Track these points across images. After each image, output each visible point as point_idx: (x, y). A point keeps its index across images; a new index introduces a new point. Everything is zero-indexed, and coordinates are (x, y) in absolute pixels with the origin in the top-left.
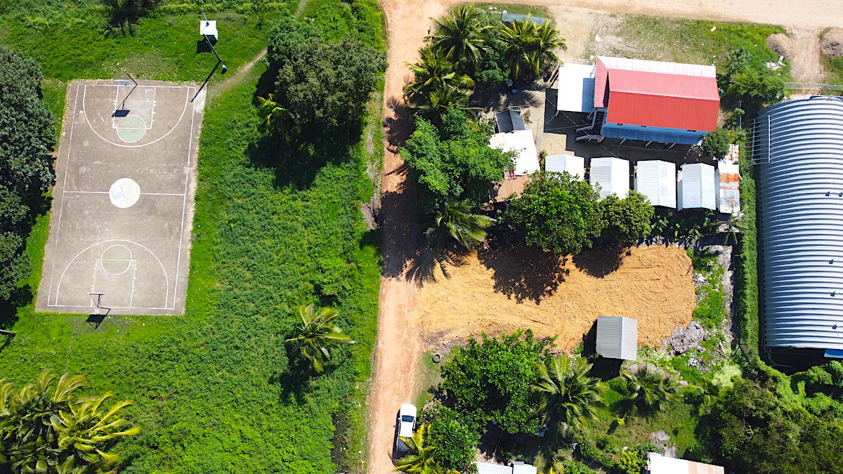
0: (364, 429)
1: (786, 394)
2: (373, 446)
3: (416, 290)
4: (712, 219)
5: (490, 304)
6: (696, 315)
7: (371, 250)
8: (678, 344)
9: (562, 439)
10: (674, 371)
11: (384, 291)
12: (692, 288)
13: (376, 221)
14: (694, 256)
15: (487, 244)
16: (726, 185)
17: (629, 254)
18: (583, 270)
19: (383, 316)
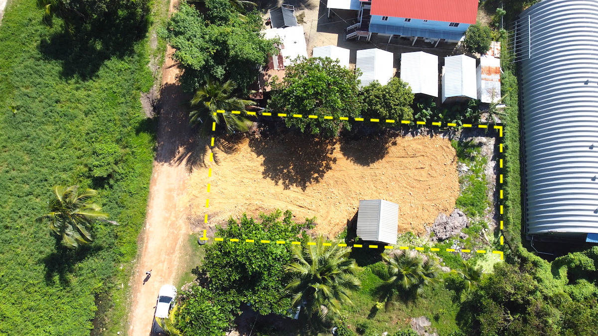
0: (125, 310)
1: (547, 278)
2: (131, 327)
3: (187, 174)
4: (474, 109)
5: (258, 189)
6: (460, 203)
7: (146, 137)
8: (441, 230)
9: (322, 323)
10: (436, 257)
11: (156, 176)
12: (455, 178)
13: (154, 110)
14: (458, 146)
15: (259, 133)
16: (488, 77)
17: (395, 144)
18: (350, 159)
19: (153, 199)
